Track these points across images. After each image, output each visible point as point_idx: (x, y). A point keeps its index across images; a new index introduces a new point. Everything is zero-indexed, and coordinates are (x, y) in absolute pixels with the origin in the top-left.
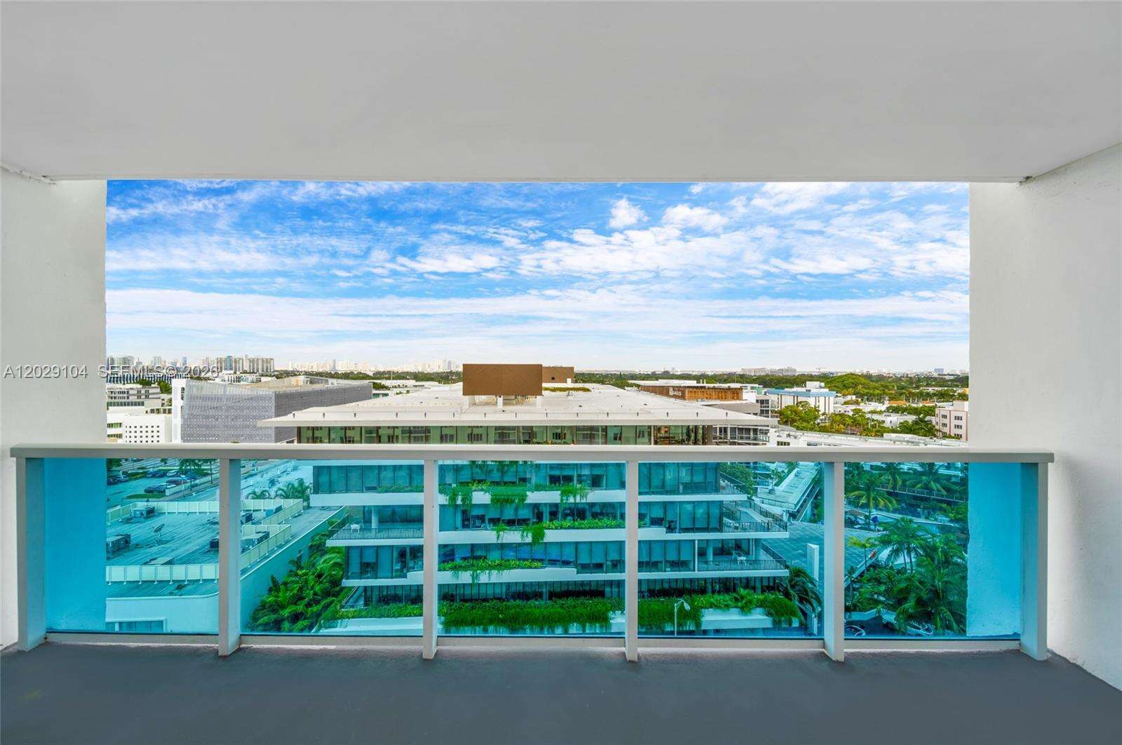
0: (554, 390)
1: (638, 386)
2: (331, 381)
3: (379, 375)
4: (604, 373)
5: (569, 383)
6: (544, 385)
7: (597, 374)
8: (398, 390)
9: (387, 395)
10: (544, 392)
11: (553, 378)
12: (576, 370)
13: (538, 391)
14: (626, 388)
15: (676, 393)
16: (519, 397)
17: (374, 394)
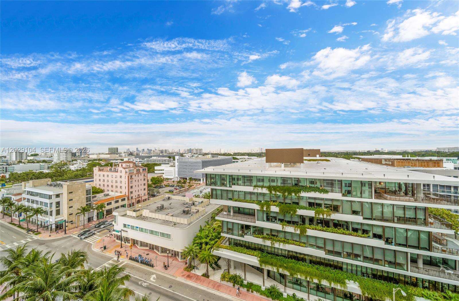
0: (310, 160)
1: (359, 158)
2: (219, 156)
3: (235, 154)
4: (337, 152)
5: (318, 157)
6: (305, 158)
7: (333, 153)
8: (242, 160)
9: (238, 162)
10: (304, 161)
11: (309, 155)
12: (321, 151)
13: (301, 161)
14: (351, 159)
15: (387, 163)
16: (292, 164)
17: (233, 162)
